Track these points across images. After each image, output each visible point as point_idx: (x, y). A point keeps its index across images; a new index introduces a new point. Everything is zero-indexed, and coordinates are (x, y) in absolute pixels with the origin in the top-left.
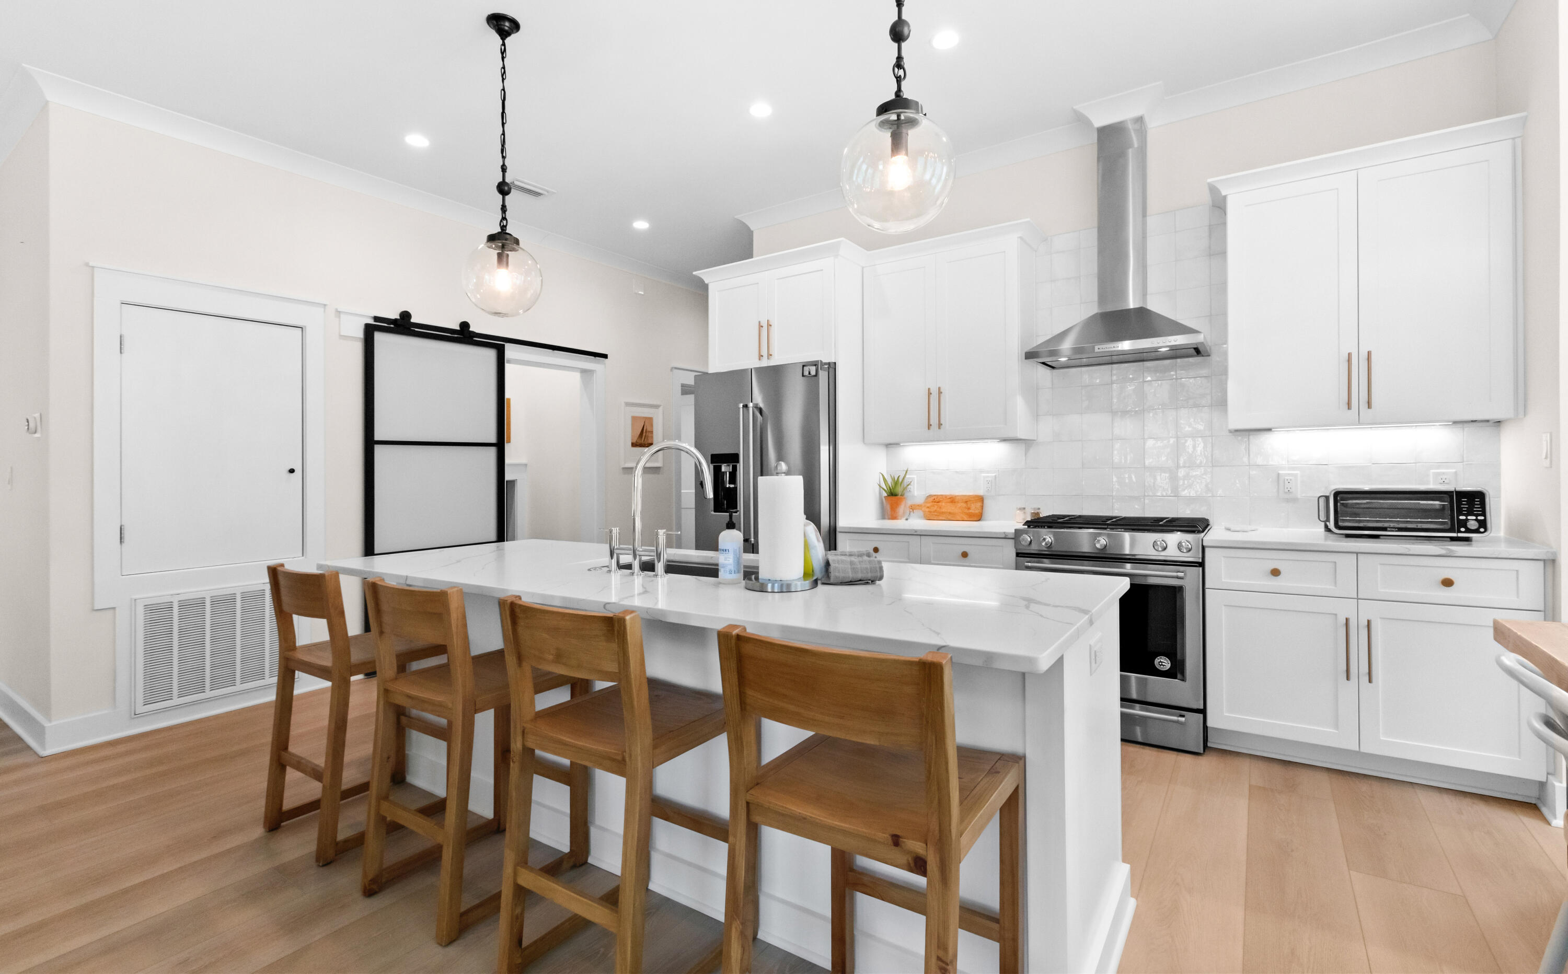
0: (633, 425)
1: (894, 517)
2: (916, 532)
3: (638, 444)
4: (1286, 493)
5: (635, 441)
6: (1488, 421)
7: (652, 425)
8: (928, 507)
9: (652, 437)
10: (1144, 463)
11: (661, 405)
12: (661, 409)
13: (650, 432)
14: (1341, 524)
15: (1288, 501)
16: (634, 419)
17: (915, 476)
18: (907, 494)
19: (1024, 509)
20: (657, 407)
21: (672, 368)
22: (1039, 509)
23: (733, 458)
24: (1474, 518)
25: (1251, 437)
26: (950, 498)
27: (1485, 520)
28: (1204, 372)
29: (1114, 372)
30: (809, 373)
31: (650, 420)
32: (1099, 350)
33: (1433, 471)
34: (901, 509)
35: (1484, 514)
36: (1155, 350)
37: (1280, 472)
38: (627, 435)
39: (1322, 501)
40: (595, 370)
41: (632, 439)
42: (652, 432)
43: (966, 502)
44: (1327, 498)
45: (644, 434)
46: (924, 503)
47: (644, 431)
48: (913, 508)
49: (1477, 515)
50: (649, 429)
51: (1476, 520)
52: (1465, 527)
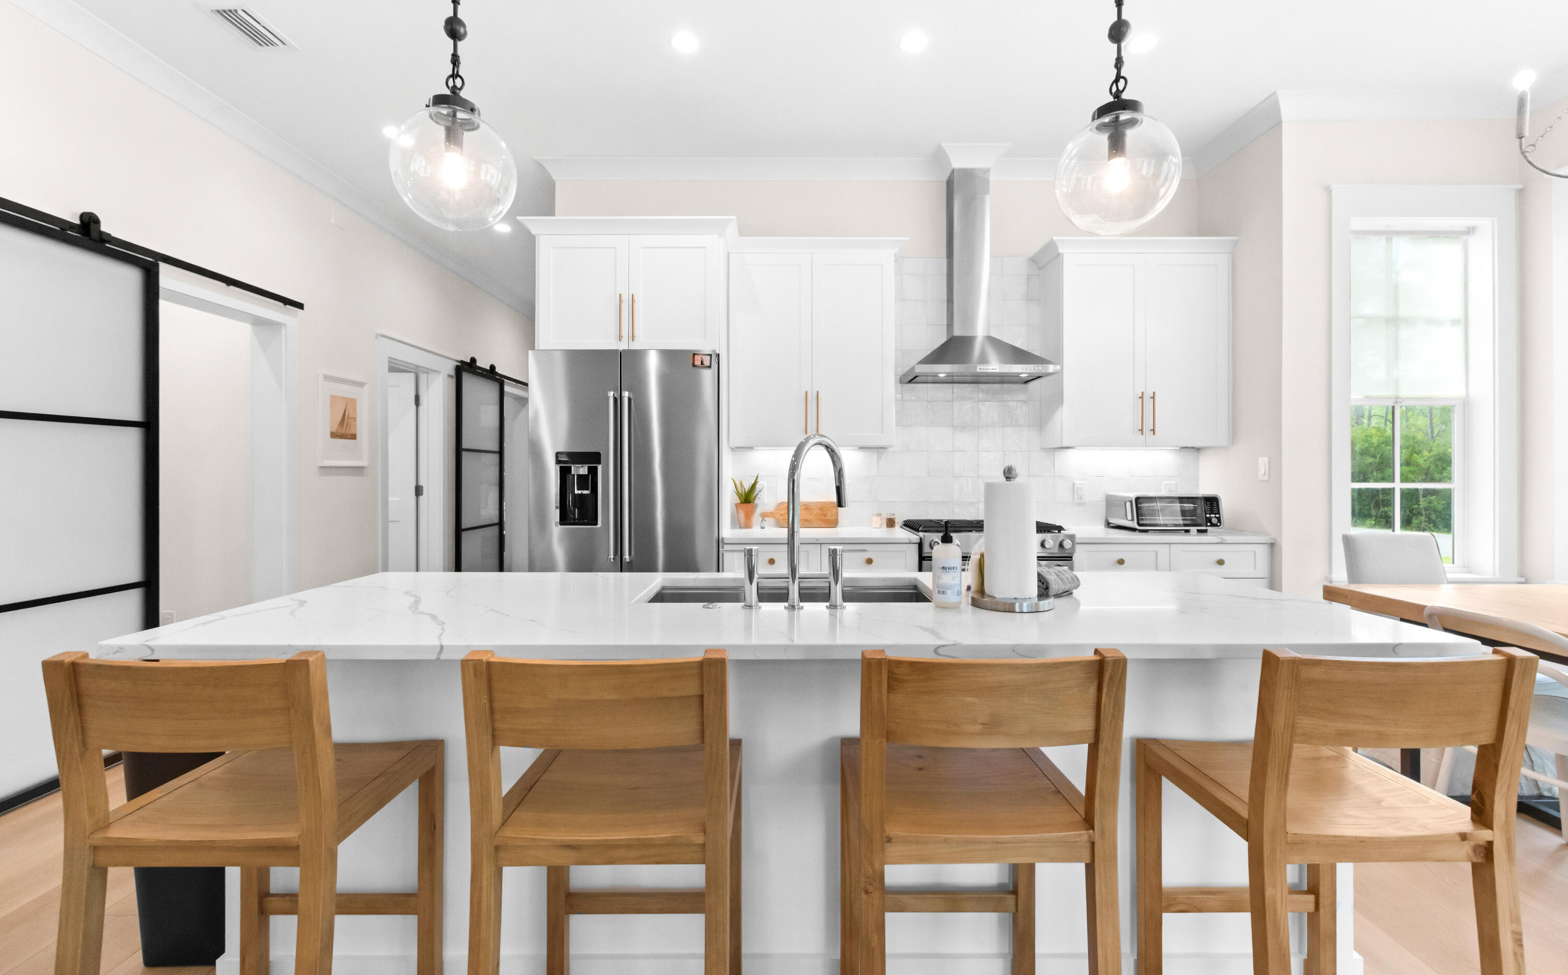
0: (332, 406)
1: (748, 526)
2: (818, 540)
3: (339, 434)
4: (1079, 498)
5: (334, 431)
6: (1193, 448)
7: (355, 409)
8: (782, 515)
9: (355, 426)
10: (979, 473)
11: (366, 383)
12: (366, 387)
13: (352, 418)
14: (1141, 522)
15: (1079, 504)
16: (334, 399)
17: (765, 482)
18: (756, 501)
19: (880, 514)
20: (361, 385)
21: (377, 335)
22: (894, 514)
23: (593, 458)
24: (1214, 516)
25: (1056, 453)
26: (804, 505)
27: (1220, 517)
28: (1022, 397)
29: (955, 390)
30: (702, 363)
31: (353, 401)
32: (981, 371)
33: (1166, 482)
34: (756, 518)
35: (1219, 513)
36: (1017, 375)
37: (1075, 482)
38: (324, 422)
39: (1128, 504)
40: (285, 325)
41: (331, 427)
42: (355, 418)
43: (821, 509)
44: (1131, 502)
45: (346, 421)
46: (776, 509)
47: (346, 417)
48: (764, 516)
49: (1215, 514)
50: (352, 415)
51: (1215, 517)
52: (1210, 522)
